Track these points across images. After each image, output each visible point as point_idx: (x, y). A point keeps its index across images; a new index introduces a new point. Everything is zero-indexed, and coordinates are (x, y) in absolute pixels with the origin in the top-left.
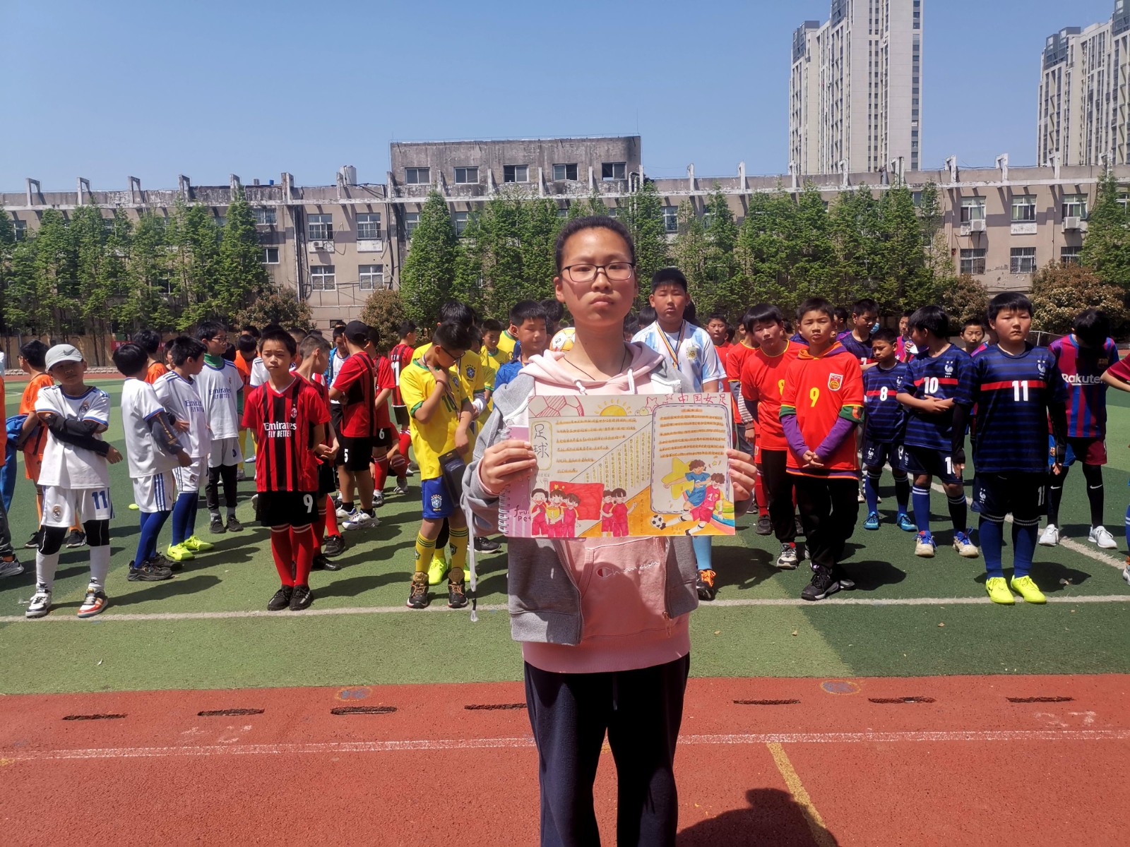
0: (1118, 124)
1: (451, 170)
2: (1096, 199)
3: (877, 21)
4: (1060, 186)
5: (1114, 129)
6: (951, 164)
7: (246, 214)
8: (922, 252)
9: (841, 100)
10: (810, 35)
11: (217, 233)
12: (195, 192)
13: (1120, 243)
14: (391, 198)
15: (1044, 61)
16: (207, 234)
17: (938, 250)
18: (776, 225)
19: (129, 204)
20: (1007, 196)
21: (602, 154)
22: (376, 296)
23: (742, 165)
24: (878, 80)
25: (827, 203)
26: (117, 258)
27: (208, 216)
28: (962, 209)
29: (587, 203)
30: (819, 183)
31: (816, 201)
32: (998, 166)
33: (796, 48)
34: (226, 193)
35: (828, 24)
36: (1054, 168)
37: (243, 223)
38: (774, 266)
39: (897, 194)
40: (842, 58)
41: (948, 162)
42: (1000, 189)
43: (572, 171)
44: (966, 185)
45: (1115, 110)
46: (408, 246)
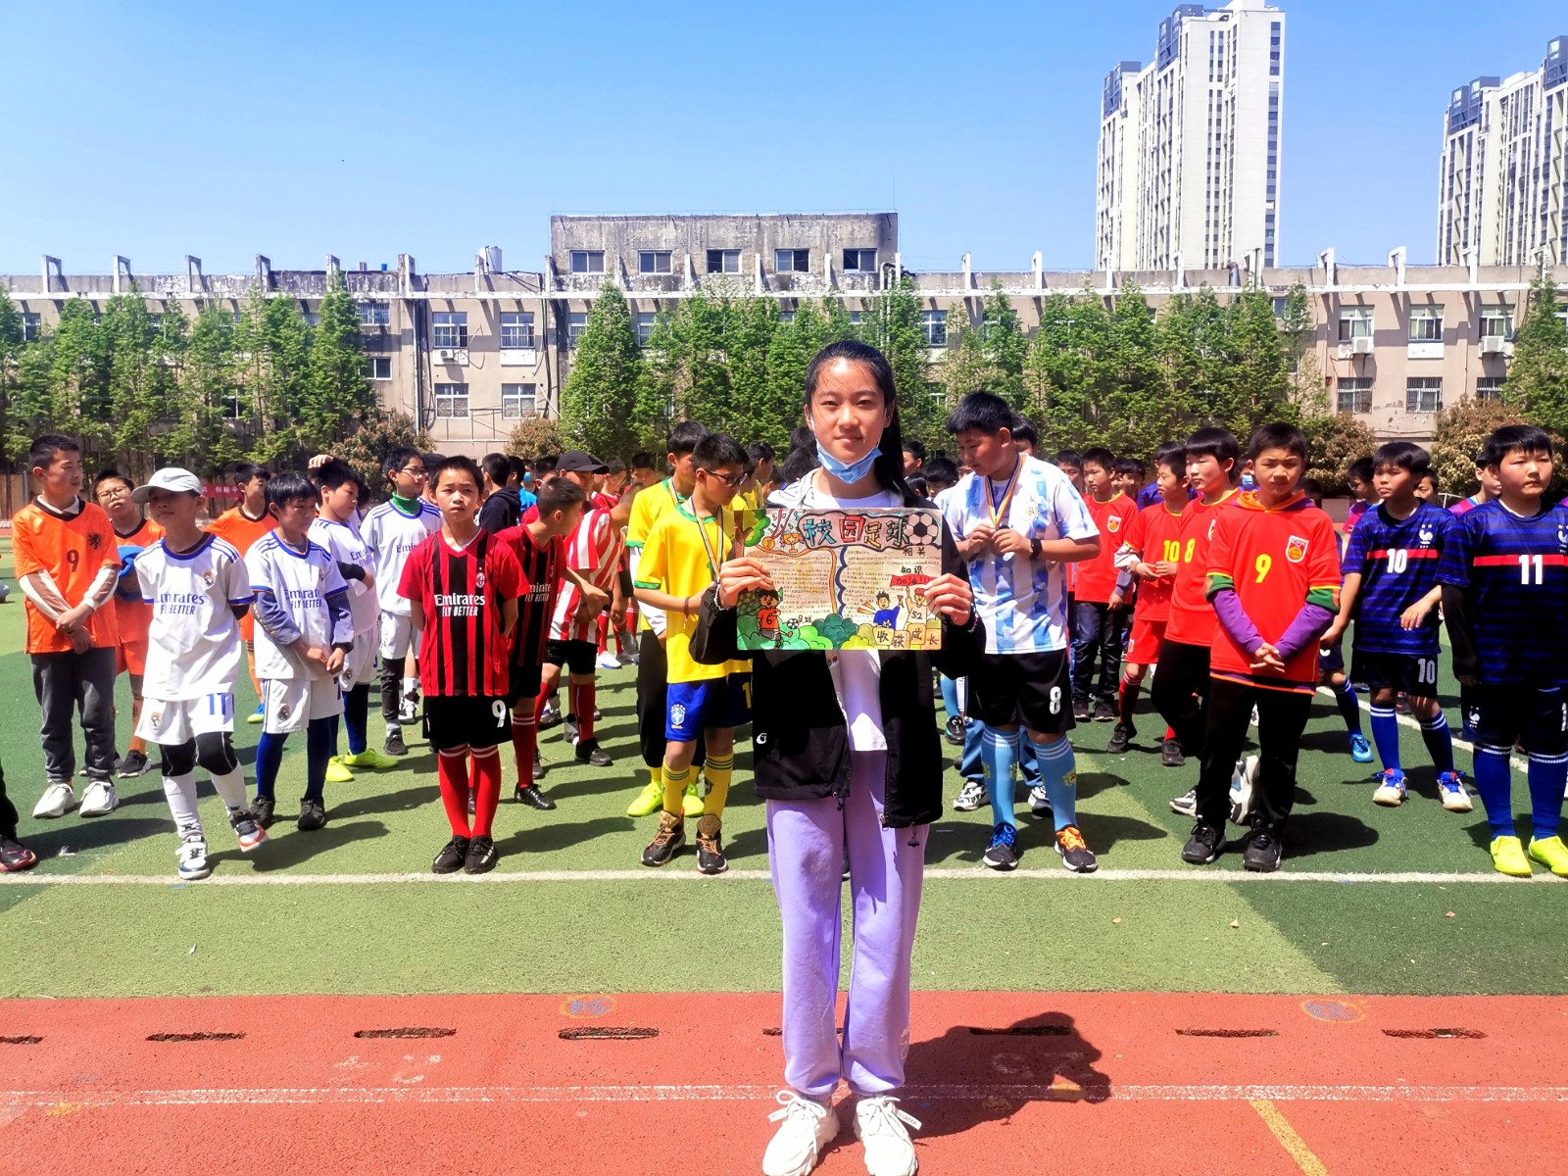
0: (1549, 211)
1: (635, 255)
2: (1527, 313)
3: (1220, 63)
4: (1477, 294)
5: (1544, 218)
6: (1327, 259)
7: (348, 310)
8: (1285, 380)
9: (1169, 171)
10: (1129, 81)
11: (306, 335)
12: (277, 277)
13: (1558, 373)
14: (551, 292)
15: (1449, 122)
16: (291, 337)
17: (1308, 379)
18: (1082, 339)
19: (185, 293)
20: (1403, 304)
21: (844, 237)
22: (526, 426)
23: (1038, 256)
24: (1222, 143)
25: (1154, 310)
26: (165, 367)
27: (295, 312)
28: (1342, 322)
29: (820, 304)
30: (1144, 283)
31: (1139, 308)
32: (1391, 263)
33: (1109, 99)
34: (321, 280)
35: (1153, 66)
36: (1468, 268)
37: (341, 322)
38: (1078, 396)
39: (1252, 301)
40: (1171, 114)
41: (1323, 257)
42: (1394, 296)
43: (801, 259)
44: (1347, 289)
45: (1545, 192)
46: (572, 358)
